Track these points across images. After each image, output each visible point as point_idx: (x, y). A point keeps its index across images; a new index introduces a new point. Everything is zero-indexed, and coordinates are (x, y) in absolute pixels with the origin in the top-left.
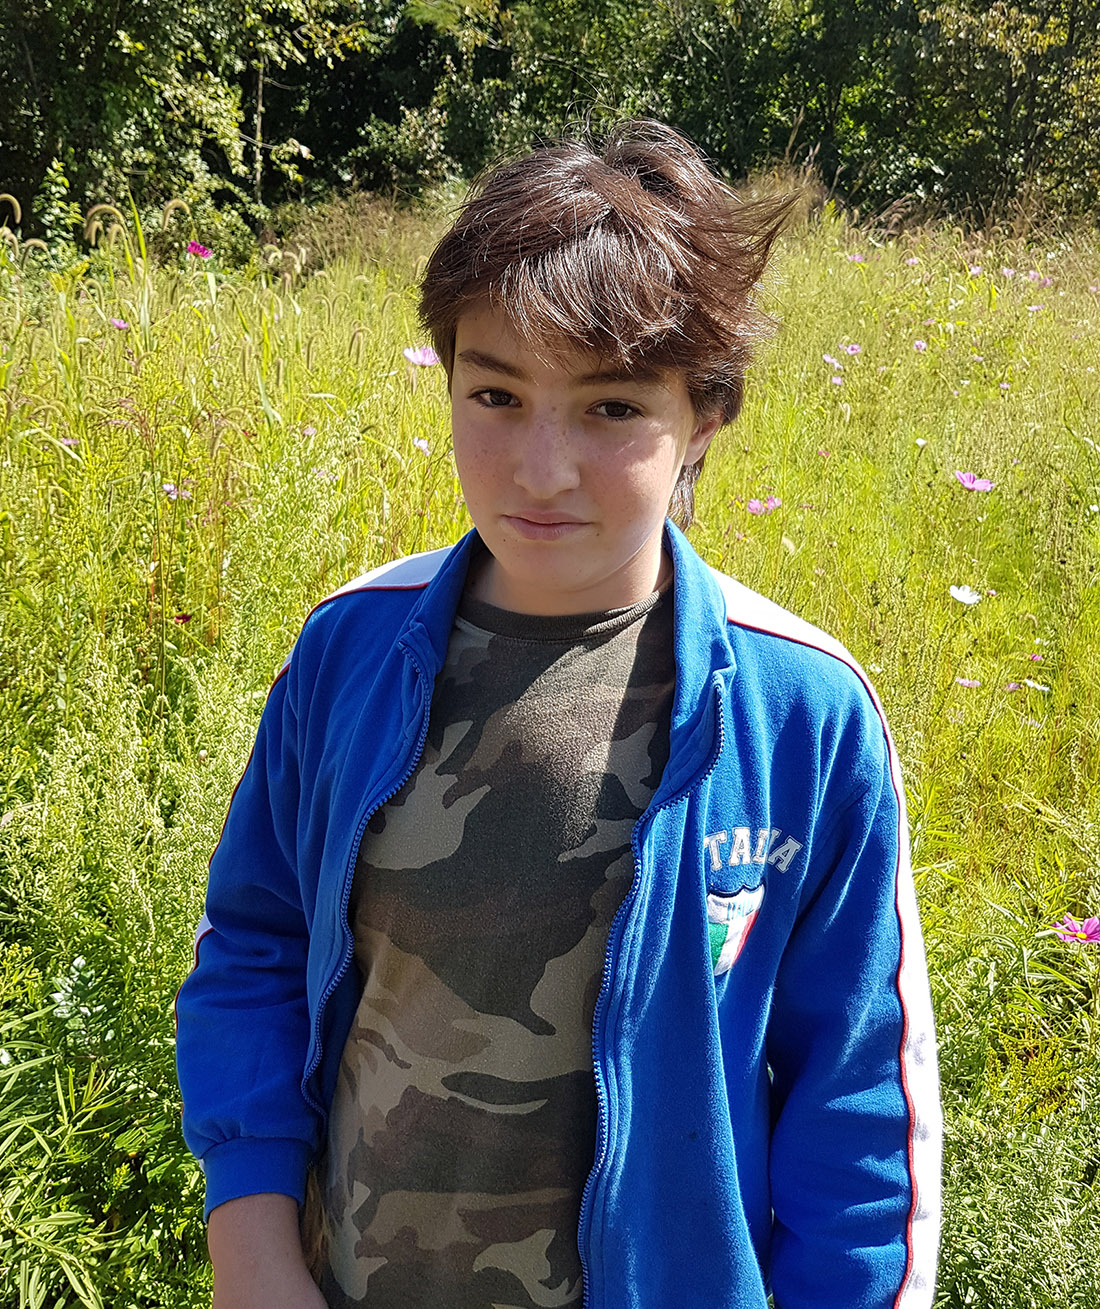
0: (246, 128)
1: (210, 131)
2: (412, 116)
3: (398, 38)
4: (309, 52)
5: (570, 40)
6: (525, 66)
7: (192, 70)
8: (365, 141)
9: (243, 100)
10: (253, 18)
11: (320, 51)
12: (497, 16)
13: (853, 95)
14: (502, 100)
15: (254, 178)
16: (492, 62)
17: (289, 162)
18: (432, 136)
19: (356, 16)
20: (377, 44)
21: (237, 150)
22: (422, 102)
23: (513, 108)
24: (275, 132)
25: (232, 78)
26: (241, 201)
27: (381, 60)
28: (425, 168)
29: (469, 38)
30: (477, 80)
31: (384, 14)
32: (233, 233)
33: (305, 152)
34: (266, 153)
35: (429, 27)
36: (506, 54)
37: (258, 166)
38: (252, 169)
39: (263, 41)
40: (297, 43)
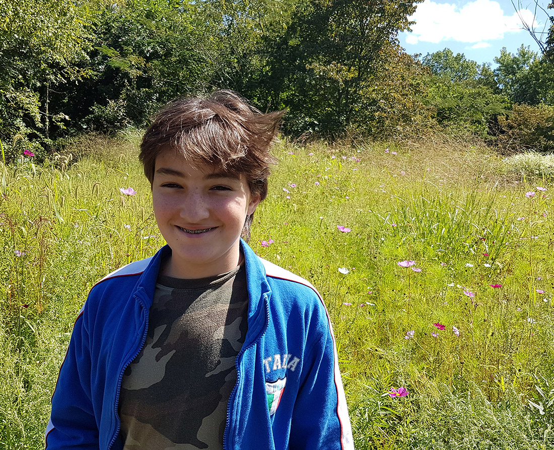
0: (42, 109)
1: (27, 110)
2: (112, 103)
3: (105, 73)
4: (68, 79)
5: (175, 74)
6: (157, 83)
7: (18, 86)
8: (92, 113)
9: (40, 98)
10: (44, 66)
11: (73, 78)
12: (145, 65)
13: (284, 95)
14: (149, 97)
15: (46, 128)
16: (144, 82)
17: (60, 122)
18: (120, 110)
19: (87, 65)
20: (96, 76)
21: (38, 117)
22: (116, 97)
23: (153, 99)
24: (54, 110)
25: (35, 89)
26: (40, 137)
27: (99, 81)
28: (118, 122)
29: (134, 73)
30: (138, 89)
31: (99, 64)
32: (37, 150)
33: (67, 117)
34: (50, 118)
35: (118, 69)
36: (149, 79)
37: (47, 123)
38: (45, 125)
39: (48, 74)
40: (62, 75)
